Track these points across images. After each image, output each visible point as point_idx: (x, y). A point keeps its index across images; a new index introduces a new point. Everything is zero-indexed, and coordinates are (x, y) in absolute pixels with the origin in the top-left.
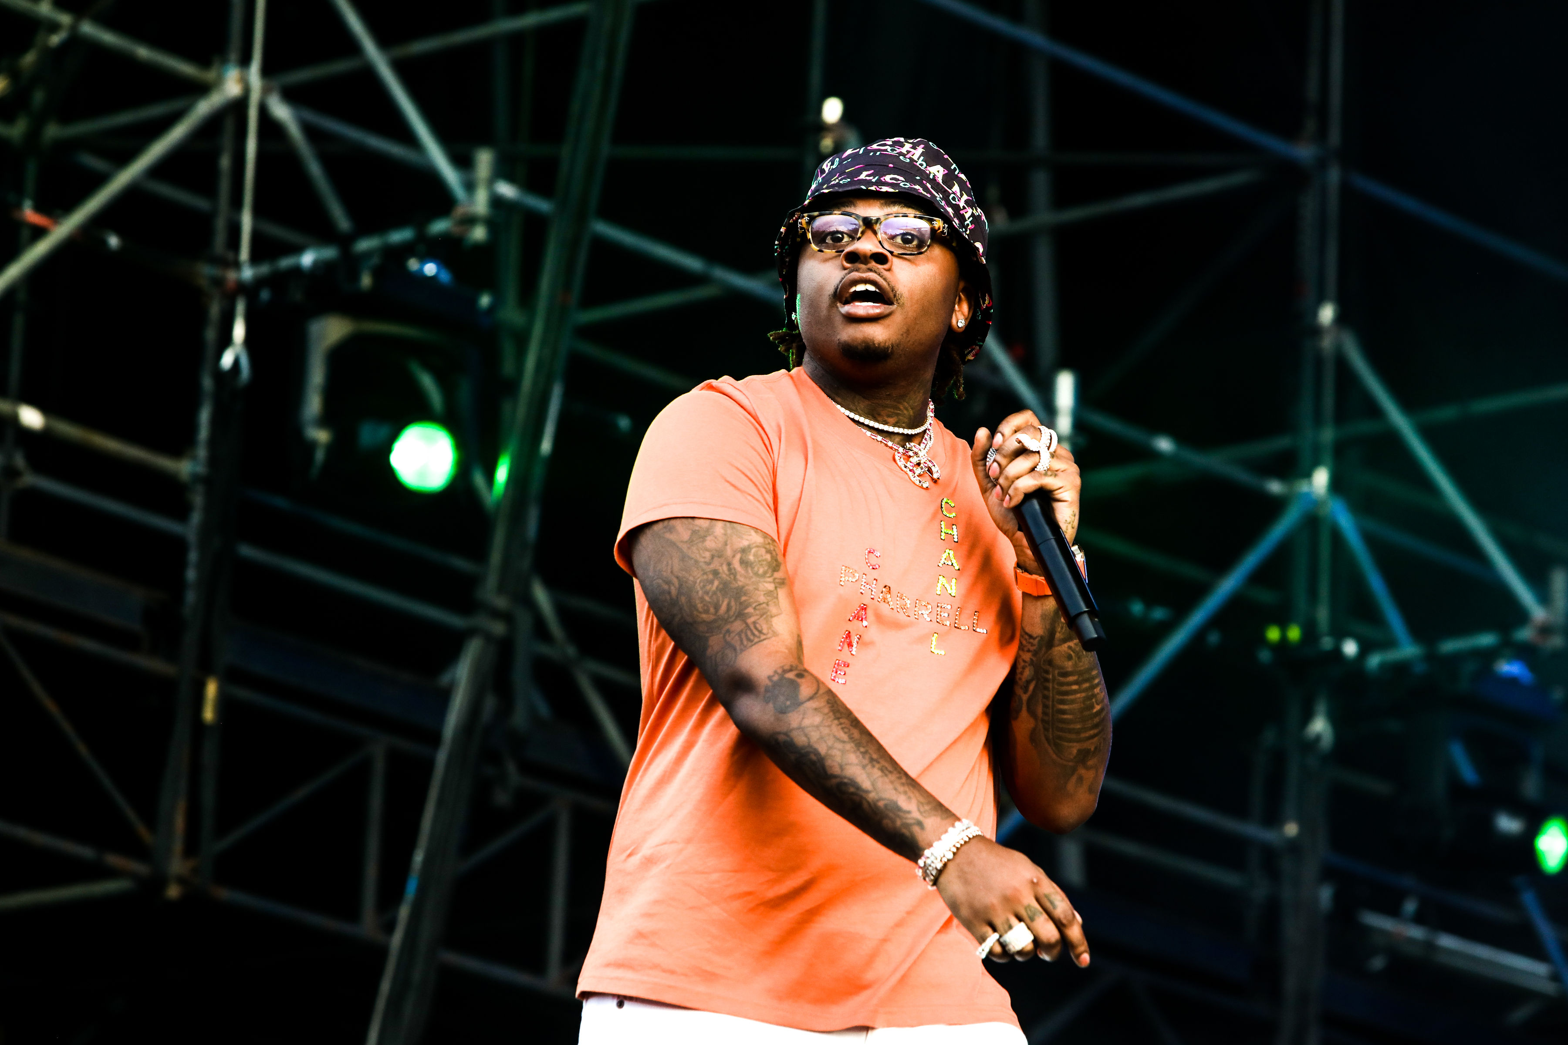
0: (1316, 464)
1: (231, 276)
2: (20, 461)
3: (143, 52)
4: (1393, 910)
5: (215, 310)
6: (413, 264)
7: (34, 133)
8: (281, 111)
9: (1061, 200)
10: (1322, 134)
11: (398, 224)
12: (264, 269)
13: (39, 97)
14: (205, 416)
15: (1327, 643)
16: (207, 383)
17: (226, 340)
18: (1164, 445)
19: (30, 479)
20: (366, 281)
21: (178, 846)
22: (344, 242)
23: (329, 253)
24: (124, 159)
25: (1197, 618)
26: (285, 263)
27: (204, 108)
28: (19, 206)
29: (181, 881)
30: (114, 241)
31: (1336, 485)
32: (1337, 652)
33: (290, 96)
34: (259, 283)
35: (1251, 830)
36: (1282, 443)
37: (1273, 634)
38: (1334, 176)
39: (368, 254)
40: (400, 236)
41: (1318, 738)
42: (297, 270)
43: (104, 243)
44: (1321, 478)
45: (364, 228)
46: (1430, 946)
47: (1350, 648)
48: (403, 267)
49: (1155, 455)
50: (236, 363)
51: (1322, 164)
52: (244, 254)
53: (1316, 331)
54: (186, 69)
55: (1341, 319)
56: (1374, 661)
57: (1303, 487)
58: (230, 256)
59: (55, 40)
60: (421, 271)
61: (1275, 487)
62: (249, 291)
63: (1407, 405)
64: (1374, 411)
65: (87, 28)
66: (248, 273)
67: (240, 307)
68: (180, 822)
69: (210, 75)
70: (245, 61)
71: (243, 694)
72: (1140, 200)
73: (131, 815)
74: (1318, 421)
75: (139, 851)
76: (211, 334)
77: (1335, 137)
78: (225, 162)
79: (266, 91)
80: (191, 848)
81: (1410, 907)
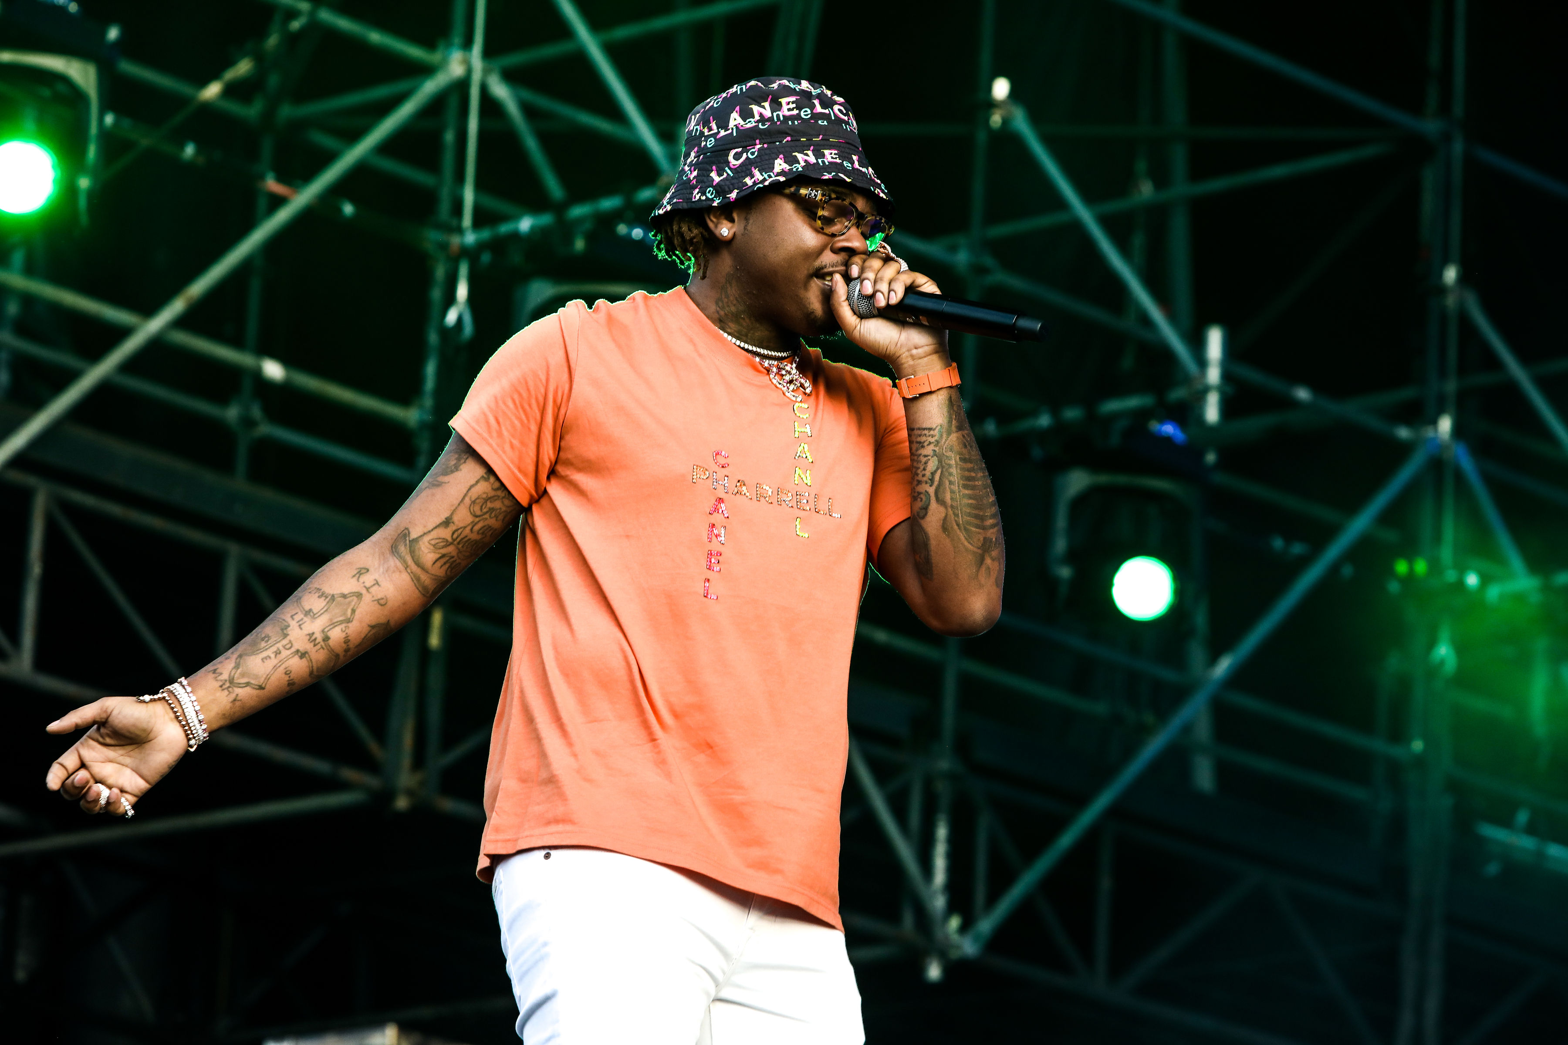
0: (1440, 411)
1: (455, 241)
2: (256, 412)
3: (375, 37)
4: (1506, 822)
5: (440, 272)
6: (622, 229)
7: (269, 114)
8: (500, 91)
9: (1197, 173)
10: (1445, 108)
11: (608, 192)
12: (486, 234)
13: (273, 80)
14: (430, 369)
15: (1451, 576)
16: (433, 338)
17: (450, 299)
18: (1303, 394)
19: (266, 429)
20: (579, 244)
21: (406, 761)
22: (559, 209)
23: (546, 219)
24: (354, 136)
25: (1333, 552)
26: (504, 228)
27: (430, 87)
28: (262, 177)
29: (410, 793)
30: (348, 209)
31: (1458, 431)
32: (1460, 585)
33: (510, 76)
34: (481, 247)
35: (1378, 745)
36: (1407, 393)
37: (1401, 567)
38: (1458, 147)
39: (580, 220)
40: (609, 204)
41: (1442, 662)
42: (515, 236)
43: (339, 210)
44: (1445, 425)
45: (576, 196)
46: (1540, 855)
47: (1472, 580)
48: (613, 231)
49: (1293, 404)
50: (460, 320)
51: (1447, 138)
52: (467, 220)
53: (1441, 290)
54: (414, 52)
55: (1463, 279)
56: (1494, 592)
57: (1429, 433)
58: (454, 222)
59: (295, 25)
60: (629, 234)
61: (1403, 433)
62: (471, 254)
63: (1525, 357)
64: (1493, 362)
65: (326, 16)
66: (470, 238)
67: (464, 270)
68: (408, 739)
69: (434, 58)
70: (468, 43)
71: (466, 622)
72: (1278, 171)
73: (363, 732)
74: (1443, 374)
75: (370, 765)
76: (436, 294)
77: (1458, 109)
78: (449, 137)
79: (486, 72)
80: (419, 762)
81: (1522, 817)
